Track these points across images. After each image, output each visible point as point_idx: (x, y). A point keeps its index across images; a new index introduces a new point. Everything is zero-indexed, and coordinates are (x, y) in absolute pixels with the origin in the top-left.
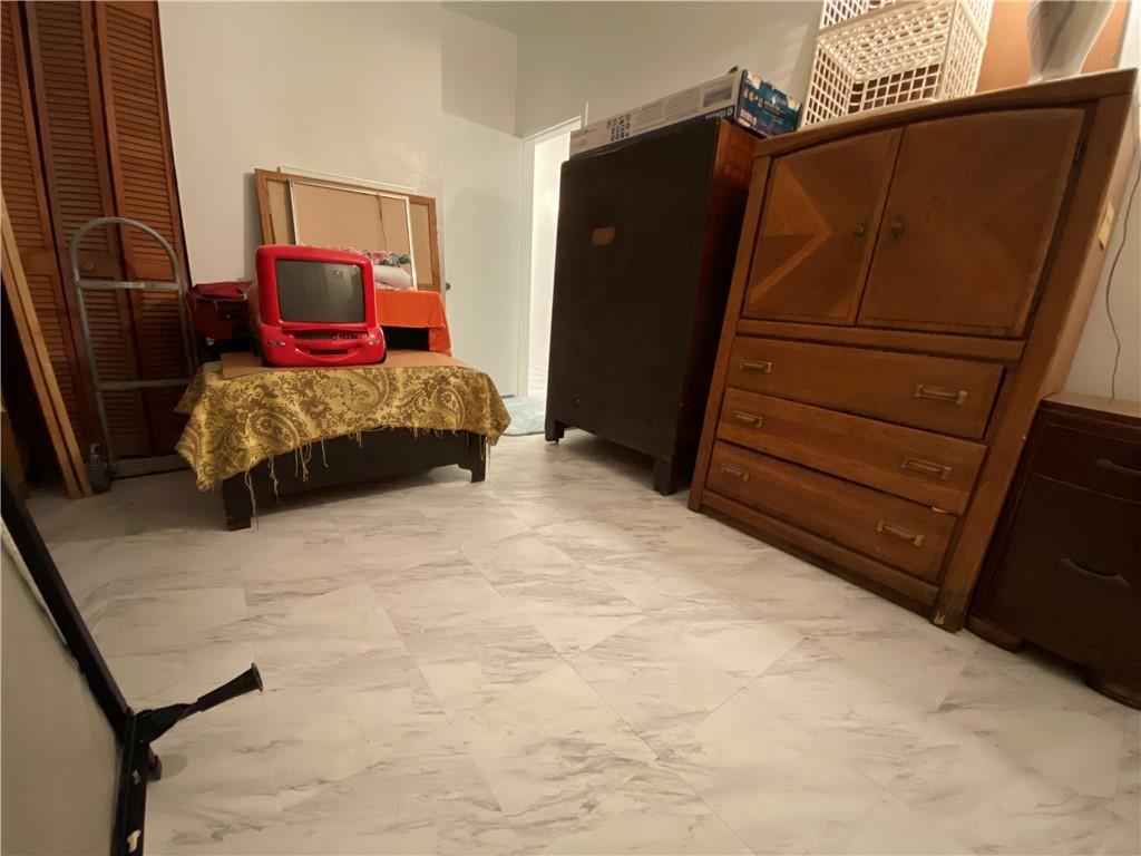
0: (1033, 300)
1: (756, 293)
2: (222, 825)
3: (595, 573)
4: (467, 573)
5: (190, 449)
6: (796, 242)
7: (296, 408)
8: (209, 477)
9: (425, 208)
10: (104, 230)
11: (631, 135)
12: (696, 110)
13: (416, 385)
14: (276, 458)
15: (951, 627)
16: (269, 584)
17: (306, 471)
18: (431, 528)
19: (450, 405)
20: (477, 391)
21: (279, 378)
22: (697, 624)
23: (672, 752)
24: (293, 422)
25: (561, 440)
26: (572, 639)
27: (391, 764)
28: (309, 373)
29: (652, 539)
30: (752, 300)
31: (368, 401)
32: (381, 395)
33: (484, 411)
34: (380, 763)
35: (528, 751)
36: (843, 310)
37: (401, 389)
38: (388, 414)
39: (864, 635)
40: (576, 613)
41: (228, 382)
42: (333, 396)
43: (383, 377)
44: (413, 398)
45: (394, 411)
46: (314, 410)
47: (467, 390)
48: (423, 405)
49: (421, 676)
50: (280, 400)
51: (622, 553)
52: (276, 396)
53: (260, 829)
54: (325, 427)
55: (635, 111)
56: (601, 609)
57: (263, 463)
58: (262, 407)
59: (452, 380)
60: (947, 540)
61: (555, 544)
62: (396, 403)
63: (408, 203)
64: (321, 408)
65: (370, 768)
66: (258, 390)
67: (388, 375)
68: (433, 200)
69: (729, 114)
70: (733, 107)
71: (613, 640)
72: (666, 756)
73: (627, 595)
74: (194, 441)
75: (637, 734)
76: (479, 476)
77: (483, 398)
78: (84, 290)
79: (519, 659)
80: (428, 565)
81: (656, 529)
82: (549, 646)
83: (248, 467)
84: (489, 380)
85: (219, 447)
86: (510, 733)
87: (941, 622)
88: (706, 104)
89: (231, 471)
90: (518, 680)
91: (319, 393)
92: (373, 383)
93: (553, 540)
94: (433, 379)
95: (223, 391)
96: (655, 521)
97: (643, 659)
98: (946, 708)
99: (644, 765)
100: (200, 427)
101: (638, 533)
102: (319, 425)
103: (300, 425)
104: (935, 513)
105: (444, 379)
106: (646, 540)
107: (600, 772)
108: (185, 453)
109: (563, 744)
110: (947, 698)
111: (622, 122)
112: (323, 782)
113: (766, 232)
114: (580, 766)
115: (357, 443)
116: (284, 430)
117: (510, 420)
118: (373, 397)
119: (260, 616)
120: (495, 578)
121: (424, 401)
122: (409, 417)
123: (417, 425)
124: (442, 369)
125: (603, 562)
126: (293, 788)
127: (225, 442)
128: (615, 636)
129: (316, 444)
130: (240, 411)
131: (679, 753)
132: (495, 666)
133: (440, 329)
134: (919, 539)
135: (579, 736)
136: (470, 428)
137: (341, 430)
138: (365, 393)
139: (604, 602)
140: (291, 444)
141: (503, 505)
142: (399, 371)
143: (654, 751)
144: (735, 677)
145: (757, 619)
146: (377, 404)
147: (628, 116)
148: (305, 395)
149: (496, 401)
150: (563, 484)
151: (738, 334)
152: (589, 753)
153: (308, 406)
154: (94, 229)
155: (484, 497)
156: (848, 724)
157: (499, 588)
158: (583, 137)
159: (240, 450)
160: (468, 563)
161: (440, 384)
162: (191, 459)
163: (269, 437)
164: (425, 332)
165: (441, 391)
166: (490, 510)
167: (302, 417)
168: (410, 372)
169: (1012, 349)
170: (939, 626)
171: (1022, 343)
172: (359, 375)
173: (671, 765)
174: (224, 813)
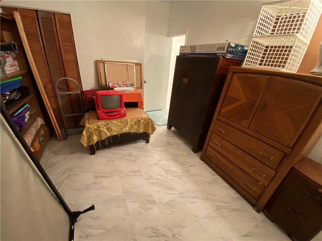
0: (296, 140)
1: (223, 110)
2: (87, 235)
3: (170, 179)
4: (140, 175)
5: (82, 141)
6: (236, 100)
7: (105, 130)
8: (87, 144)
9: (139, 66)
10: (63, 81)
11: (196, 52)
12: (214, 51)
13: (133, 123)
14: (100, 141)
15: (258, 211)
16: (98, 173)
17: (107, 143)
18: (134, 159)
19: (141, 127)
20: (148, 123)
21: (101, 123)
22: (191, 200)
23: (175, 235)
24: (104, 133)
25: (171, 129)
26: (160, 200)
27: (118, 227)
28: (108, 122)
29: (187, 169)
30: (222, 112)
31: (121, 127)
32: (124, 126)
33: (149, 128)
34: (116, 226)
35: (145, 229)
36: (245, 123)
37: (129, 124)
38: (126, 130)
39: (233, 210)
40: (163, 192)
41: (90, 125)
42: (113, 127)
43: (125, 122)
44: (132, 126)
45: (127, 129)
46: (109, 130)
47: (145, 122)
48: (135, 127)
49: (126, 204)
50: (101, 129)
51: (179, 173)
52: (100, 128)
53: (94, 237)
54: (111, 133)
55: (198, 45)
56: (169, 191)
57: (98, 142)
58: (97, 130)
59: (142, 121)
60: (261, 191)
61: (162, 168)
62: (128, 127)
63: (134, 65)
64: (110, 129)
65: (114, 227)
66: (97, 126)
67: (126, 121)
68: (141, 64)
69: (224, 55)
70: (225, 53)
71: (170, 201)
72: (174, 236)
73: (176, 188)
74: (83, 139)
75: (169, 229)
76: (148, 142)
77: (150, 125)
78: (59, 95)
79: (147, 204)
80: (132, 171)
81: (189, 166)
82: (155, 201)
83: (94, 143)
84: (151, 120)
85: (88, 139)
86: (142, 224)
87: (256, 209)
88: (217, 50)
89: (91, 144)
90: (146, 210)
91: (110, 126)
92: (122, 123)
93: (162, 166)
94: (137, 121)
95: (89, 127)
96: (189, 163)
97: (175, 208)
98: (246, 235)
99: (169, 237)
100: (84, 135)
101: (184, 167)
102: (110, 133)
103: (106, 133)
104: (260, 184)
105: (140, 121)
106: (185, 169)
107: (159, 237)
108: (81, 142)
109: (153, 228)
110: (247, 233)
111: (194, 48)
112: (105, 229)
113: (228, 94)
114: (155, 235)
115: (119, 136)
116: (102, 135)
117: (156, 129)
118: (122, 127)
119: (96, 182)
120: (146, 178)
121: (135, 126)
122: (131, 130)
123: (133, 131)
124: (139, 118)
125: (174, 176)
126: (100, 229)
127: (90, 138)
128: (171, 200)
129: (109, 137)
130: (93, 132)
131: (177, 236)
132: (142, 205)
133: (141, 102)
134: (254, 189)
135: (156, 227)
136: (146, 131)
137: (115, 134)
138: (121, 126)
139: (170, 189)
140: (104, 138)
141: (152, 152)
142: (129, 120)
143: (172, 235)
144: (196, 217)
145: (207, 200)
146: (123, 128)
147: (196, 46)
148: (107, 127)
149: (153, 125)
150: (168, 146)
151: (217, 119)
152: (158, 232)
153: (108, 129)
154: (60, 81)
155: (148, 149)
156: (219, 236)
157: (147, 181)
158: (184, 49)
159: (93, 140)
160: (141, 172)
161: (139, 122)
162: (82, 142)
163: (99, 136)
164: (137, 103)
165: (139, 124)
166: (149, 154)
167: (106, 131)
168: (131, 120)
169: (288, 150)
170: (255, 210)
171: (291, 150)
172: (120, 122)
173: (175, 239)
174: (88, 232)
